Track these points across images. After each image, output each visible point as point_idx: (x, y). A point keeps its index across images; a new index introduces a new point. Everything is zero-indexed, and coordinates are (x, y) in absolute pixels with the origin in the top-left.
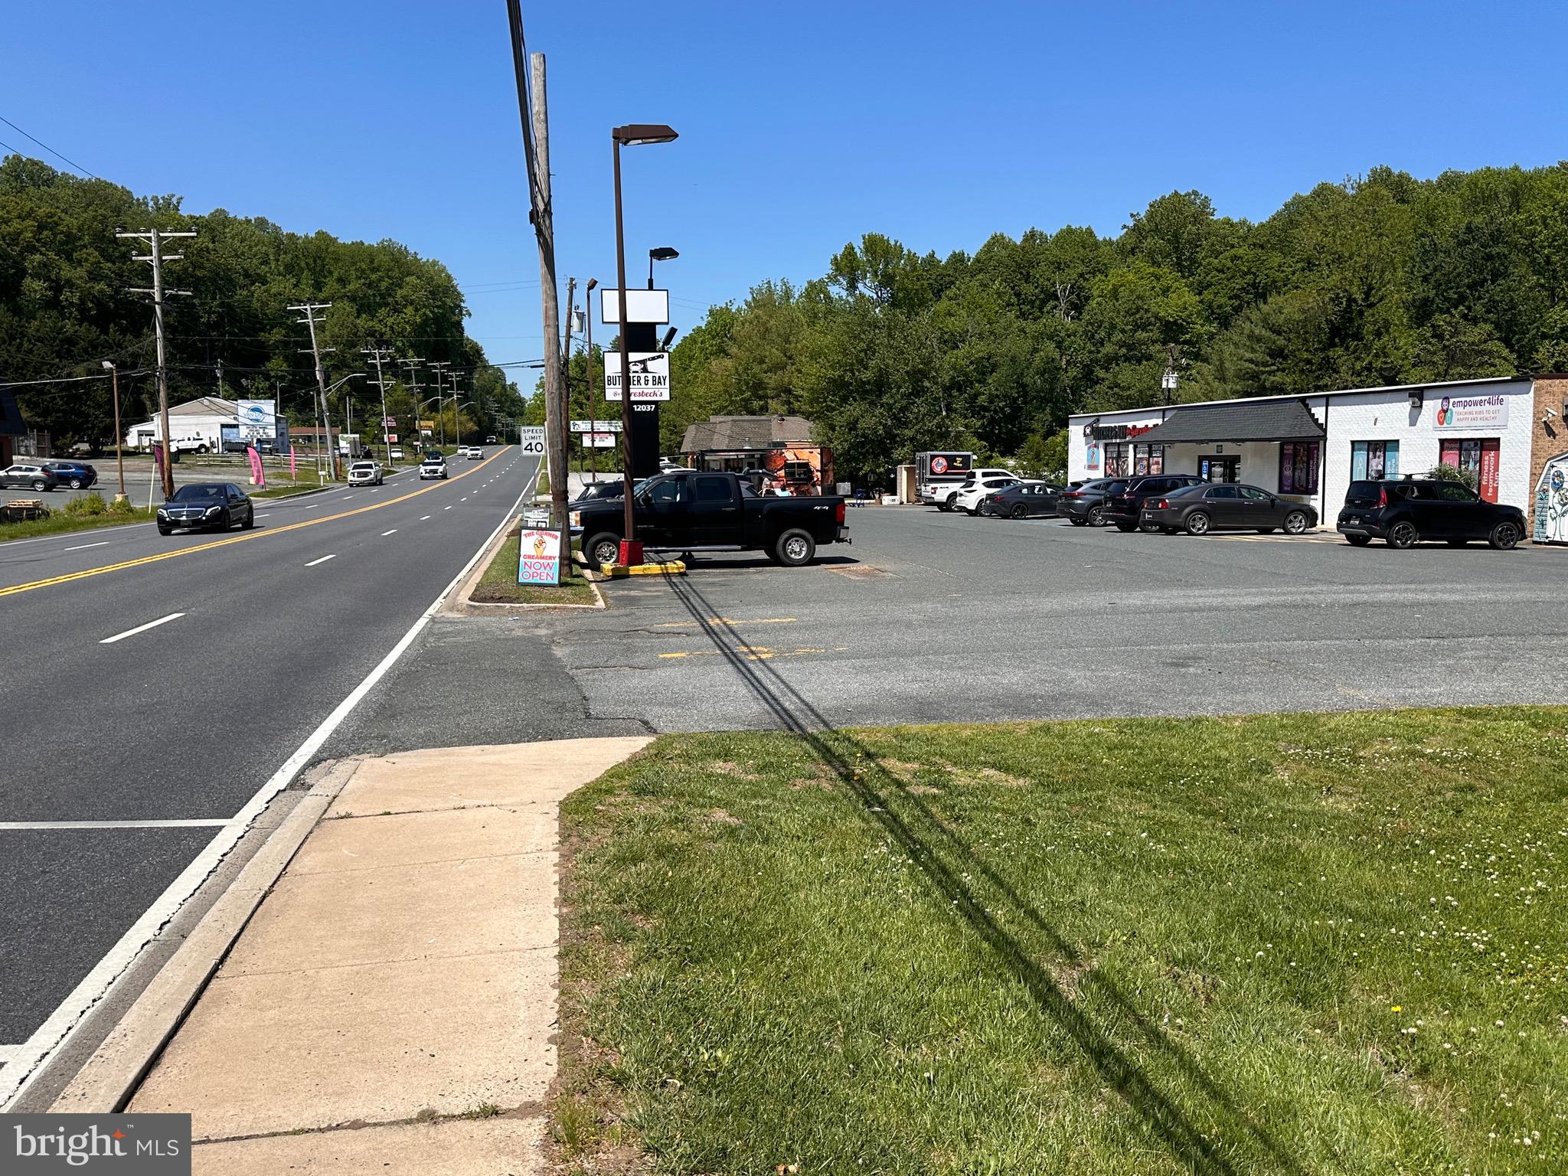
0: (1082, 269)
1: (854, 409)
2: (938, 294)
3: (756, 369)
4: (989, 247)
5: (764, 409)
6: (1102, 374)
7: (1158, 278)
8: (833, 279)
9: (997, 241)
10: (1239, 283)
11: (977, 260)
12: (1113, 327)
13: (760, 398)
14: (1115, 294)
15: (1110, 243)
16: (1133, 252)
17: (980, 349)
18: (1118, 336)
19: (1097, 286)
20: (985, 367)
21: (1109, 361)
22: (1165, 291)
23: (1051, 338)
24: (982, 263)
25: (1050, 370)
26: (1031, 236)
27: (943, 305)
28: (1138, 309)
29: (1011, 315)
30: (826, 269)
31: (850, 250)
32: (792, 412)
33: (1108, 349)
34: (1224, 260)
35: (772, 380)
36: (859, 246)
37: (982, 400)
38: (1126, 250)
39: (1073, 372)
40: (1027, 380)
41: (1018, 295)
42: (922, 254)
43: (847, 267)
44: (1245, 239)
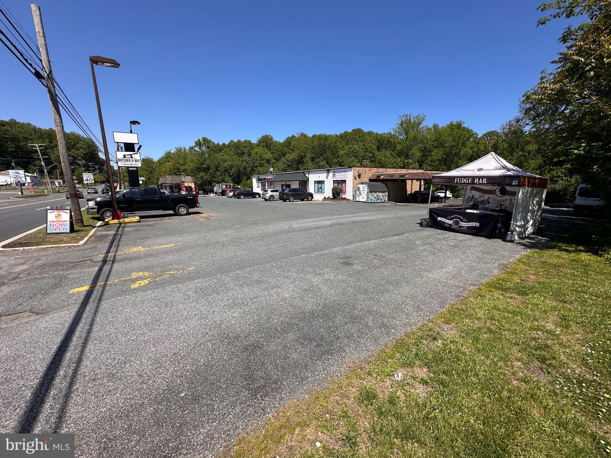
0: (249, 148)
1: (202, 174)
2: (220, 151)
3: (177, 165)
4: (230, 143)
5: (180, 174)
6: (255, 169)
7: (265, 151)
8: (195, 146)
9: (232, 141)
10: (280, 153)
11: (228, 145)
12: (257, 160)
13: (179, 172)
14: (257, 153)
15: (254, 144)
16: (259, 145)
17: (230, 163)
18: (258, 162)
19: (253, 152)
20: (231, 167)
21: (256, 167)
22: (266, 153)
23: (245, 161)
24: (229, 146)
25: (245, 168)
26: (239, 141)
27: (222, 153)
28: (261, 157)
29: (236, 156)
30: (193, 144)
31: (199, 140)
32: (187, 175)
33: (256, 164)
34: (276, 148)
35: (182, 168)
36: (201, 139)
37: (231, 174)
38: (258, 145)
39: (250, 168)
40: (241, 170)
41: (237, 152)
42: (216, 143)
43: (198, 143)
44: (279, 145)
